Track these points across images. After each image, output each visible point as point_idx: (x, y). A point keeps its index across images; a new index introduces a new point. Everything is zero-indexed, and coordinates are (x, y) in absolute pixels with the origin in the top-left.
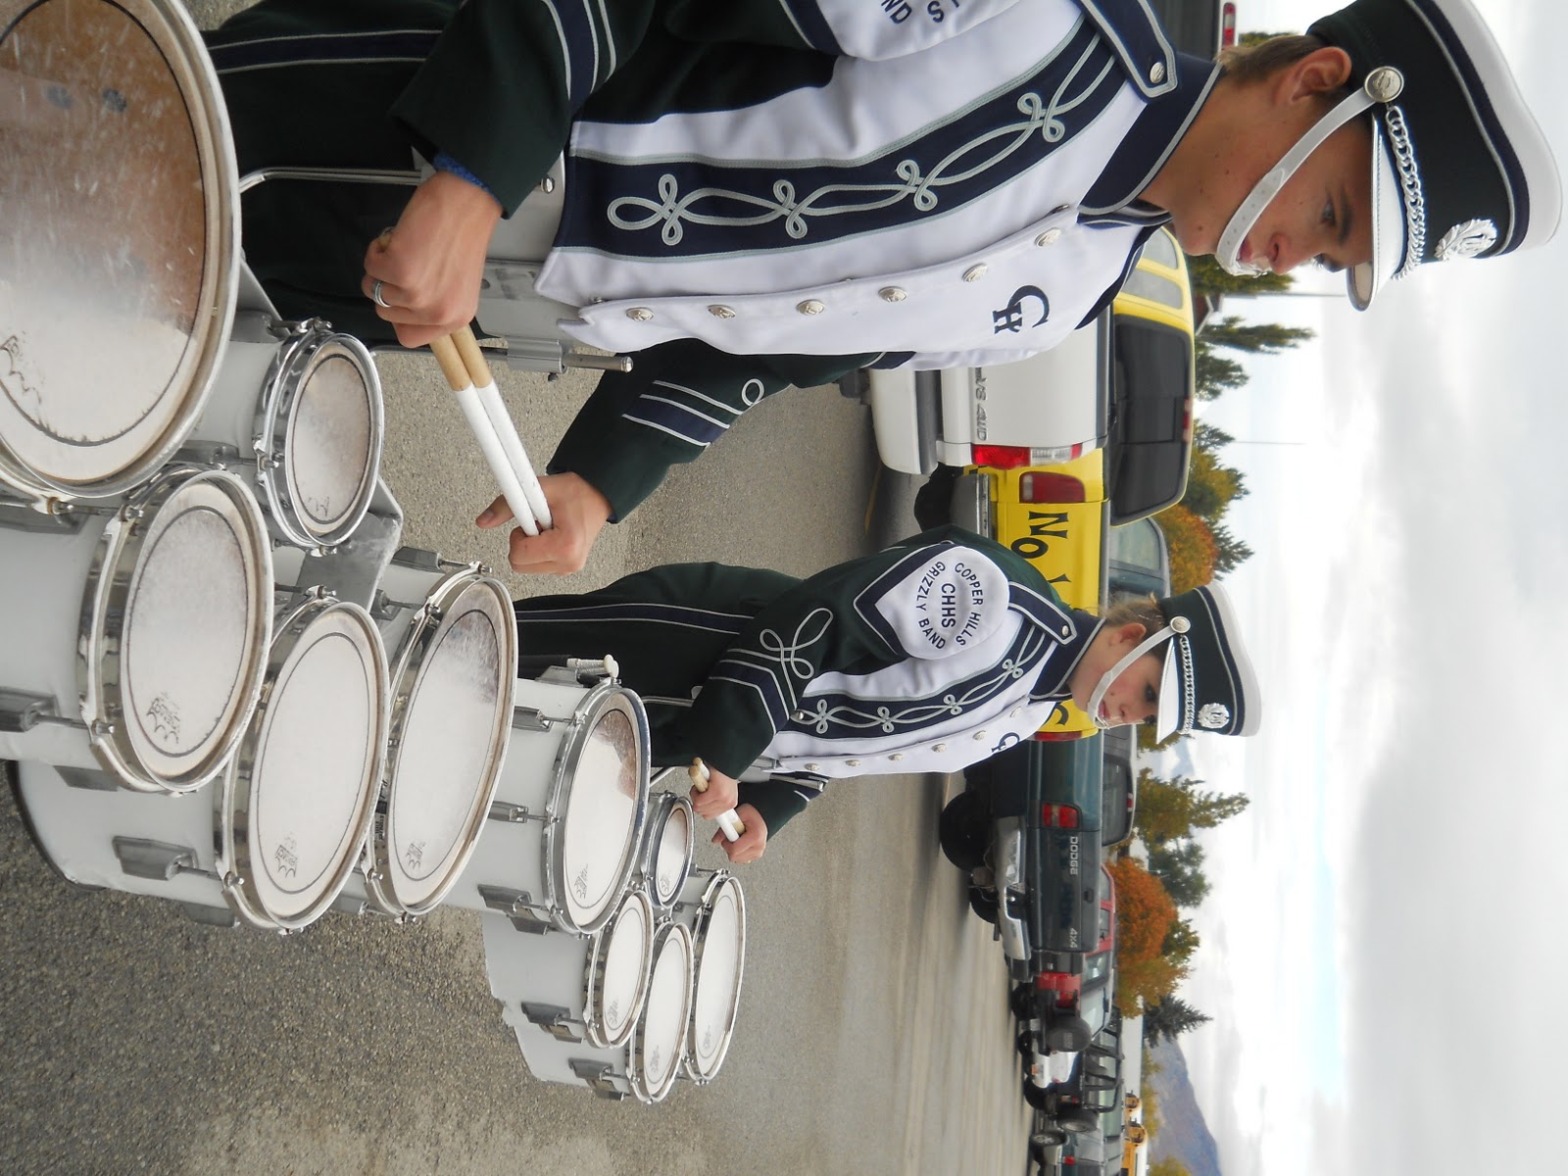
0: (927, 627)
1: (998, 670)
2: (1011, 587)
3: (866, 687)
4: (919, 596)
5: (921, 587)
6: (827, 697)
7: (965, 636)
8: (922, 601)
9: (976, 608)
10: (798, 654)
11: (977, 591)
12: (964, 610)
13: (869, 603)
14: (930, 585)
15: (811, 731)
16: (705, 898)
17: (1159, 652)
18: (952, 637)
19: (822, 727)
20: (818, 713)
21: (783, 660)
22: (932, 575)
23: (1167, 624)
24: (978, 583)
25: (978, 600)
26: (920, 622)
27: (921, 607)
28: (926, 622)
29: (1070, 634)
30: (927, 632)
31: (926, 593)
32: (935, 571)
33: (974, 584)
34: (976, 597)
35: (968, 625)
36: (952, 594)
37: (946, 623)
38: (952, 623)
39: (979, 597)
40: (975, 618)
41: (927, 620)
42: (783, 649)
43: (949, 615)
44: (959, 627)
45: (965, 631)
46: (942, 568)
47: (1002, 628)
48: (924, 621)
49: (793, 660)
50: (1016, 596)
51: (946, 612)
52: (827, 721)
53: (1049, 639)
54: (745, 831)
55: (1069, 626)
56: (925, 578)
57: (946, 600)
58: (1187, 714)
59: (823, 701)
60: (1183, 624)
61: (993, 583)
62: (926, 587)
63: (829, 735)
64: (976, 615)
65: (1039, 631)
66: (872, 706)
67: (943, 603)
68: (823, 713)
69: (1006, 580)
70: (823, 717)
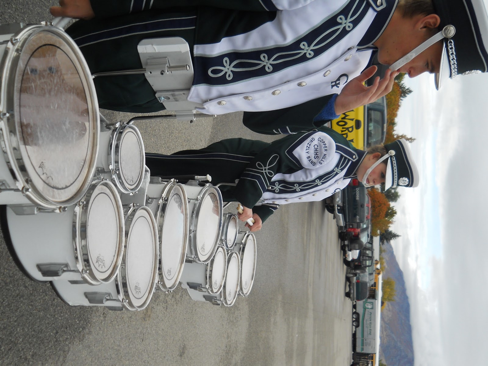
0: (309, 159)
1: (333, 171)
2: (336, 145)
3: (290, 178)
4: (306, 149)
5: (307, 146)
6: (278, 181)
7: (322, 162)
8: (308, 151)
9: (325, 153)
10: (269, 169)
11: (325, 147)
12: (321, 153)
13: (290, 152)
14: (310, 145)
15: (274, 192)
16: (243, 241)
17: (385, 162)
18: (317, 162)
19: (277, 190)
20: (276, 186)
21: (264, 171)
22: (310, 142)
23: (387, 153)
24: (325, 144)
25: (326, 150)
26: (307, 157)
27: (307, 152)
28: (309, 157)
29: (356, 158)
30: (310, 160)
31: (309, 148)
32: (312, 141)
33: (324, 144)
34: (325, 149)
35: (323, 158)
36: (317, 148)
37: (315, 157)
38: (317, 157)
39: (326, 149)
40: (324, 156)
41: (309, 156)
42: (264, 168)
43: (316, 155)
44: (320, 158)
45: (321, 160)
46: (314, 140)
47: (334, 158)
48: (308, 157)
49: (267, 171)
50: (338, 148)
51: (315, 154)
52: (279, 188)
53: (349, 160)
54: (255, 222)
55: (355, 156)
56: (308, 143)
57: (315, 150)
58: (395, 181)
59: (277, 182)
60: (393, 152)
61: (330, 144)
62: (309, 146)
63: (280, 193)
64: (325, 155)
65: (346, 158)
66: (293, 184)
67: (314, 151)
68: (277, 186)
69: (335, 143)
70: (277, 187)
